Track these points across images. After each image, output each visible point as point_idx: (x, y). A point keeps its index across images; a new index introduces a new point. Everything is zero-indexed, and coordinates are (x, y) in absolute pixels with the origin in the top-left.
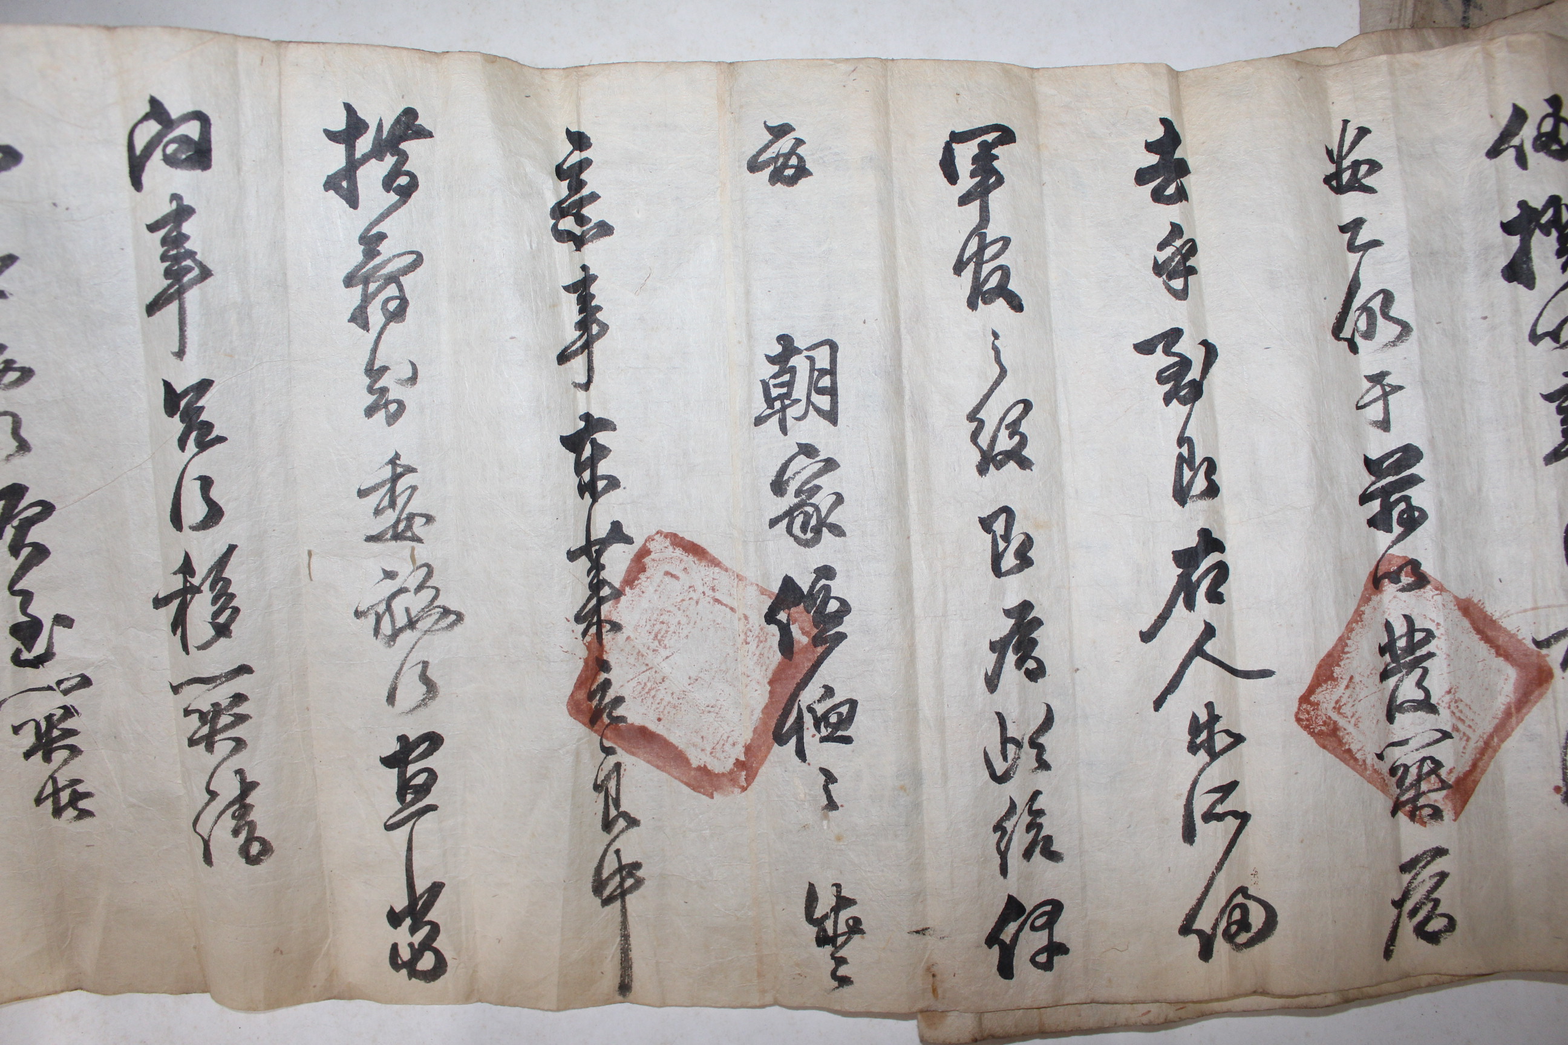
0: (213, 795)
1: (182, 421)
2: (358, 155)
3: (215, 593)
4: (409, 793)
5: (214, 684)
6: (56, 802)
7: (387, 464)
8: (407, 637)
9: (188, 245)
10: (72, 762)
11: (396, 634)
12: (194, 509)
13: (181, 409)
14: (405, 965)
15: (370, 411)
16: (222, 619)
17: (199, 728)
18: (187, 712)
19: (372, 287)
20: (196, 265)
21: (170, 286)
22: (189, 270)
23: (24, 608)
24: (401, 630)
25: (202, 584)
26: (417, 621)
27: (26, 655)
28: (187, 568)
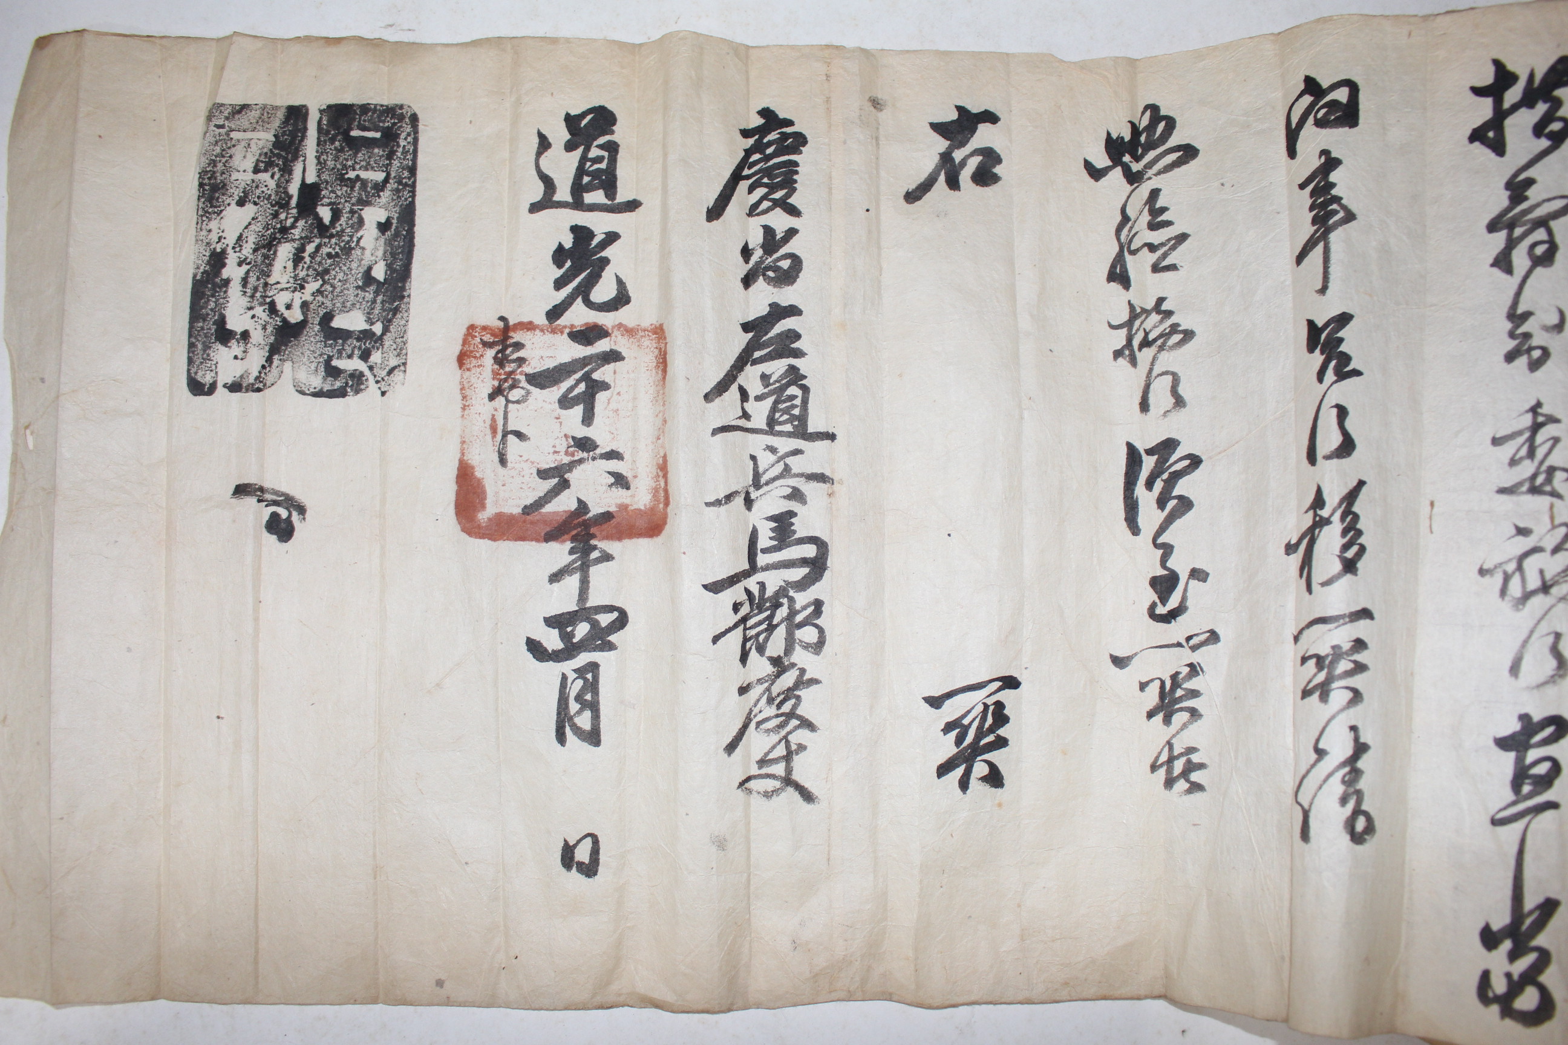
0: (1320, 753)
1: (1322, 353)
2: (1506, 105)
3: (1345, 525)
4: (1528, 784)
5: (1336, 624)
6: (1169, 771)
7: (1527, 412)
8: (1538, 602)
9: (1334, 192)
10: (1190, 727)
11: (1527, 596)
12: (1329, 439)
13: (1322, 341)
14: (1497, 999)
15: (1510, 357)
16: (1350, 554)
17: (1315, 675)
18: (1304, 660)
19: (1518, 232)
20: (1342, 209)
21: (1316, 231)
22: (1336, 212)
23: (1163, 563)
24: (1533, 593)
25: (1332, 514)
26: (1551, 586)
27: (1161, 610)
28: (1319, 502)
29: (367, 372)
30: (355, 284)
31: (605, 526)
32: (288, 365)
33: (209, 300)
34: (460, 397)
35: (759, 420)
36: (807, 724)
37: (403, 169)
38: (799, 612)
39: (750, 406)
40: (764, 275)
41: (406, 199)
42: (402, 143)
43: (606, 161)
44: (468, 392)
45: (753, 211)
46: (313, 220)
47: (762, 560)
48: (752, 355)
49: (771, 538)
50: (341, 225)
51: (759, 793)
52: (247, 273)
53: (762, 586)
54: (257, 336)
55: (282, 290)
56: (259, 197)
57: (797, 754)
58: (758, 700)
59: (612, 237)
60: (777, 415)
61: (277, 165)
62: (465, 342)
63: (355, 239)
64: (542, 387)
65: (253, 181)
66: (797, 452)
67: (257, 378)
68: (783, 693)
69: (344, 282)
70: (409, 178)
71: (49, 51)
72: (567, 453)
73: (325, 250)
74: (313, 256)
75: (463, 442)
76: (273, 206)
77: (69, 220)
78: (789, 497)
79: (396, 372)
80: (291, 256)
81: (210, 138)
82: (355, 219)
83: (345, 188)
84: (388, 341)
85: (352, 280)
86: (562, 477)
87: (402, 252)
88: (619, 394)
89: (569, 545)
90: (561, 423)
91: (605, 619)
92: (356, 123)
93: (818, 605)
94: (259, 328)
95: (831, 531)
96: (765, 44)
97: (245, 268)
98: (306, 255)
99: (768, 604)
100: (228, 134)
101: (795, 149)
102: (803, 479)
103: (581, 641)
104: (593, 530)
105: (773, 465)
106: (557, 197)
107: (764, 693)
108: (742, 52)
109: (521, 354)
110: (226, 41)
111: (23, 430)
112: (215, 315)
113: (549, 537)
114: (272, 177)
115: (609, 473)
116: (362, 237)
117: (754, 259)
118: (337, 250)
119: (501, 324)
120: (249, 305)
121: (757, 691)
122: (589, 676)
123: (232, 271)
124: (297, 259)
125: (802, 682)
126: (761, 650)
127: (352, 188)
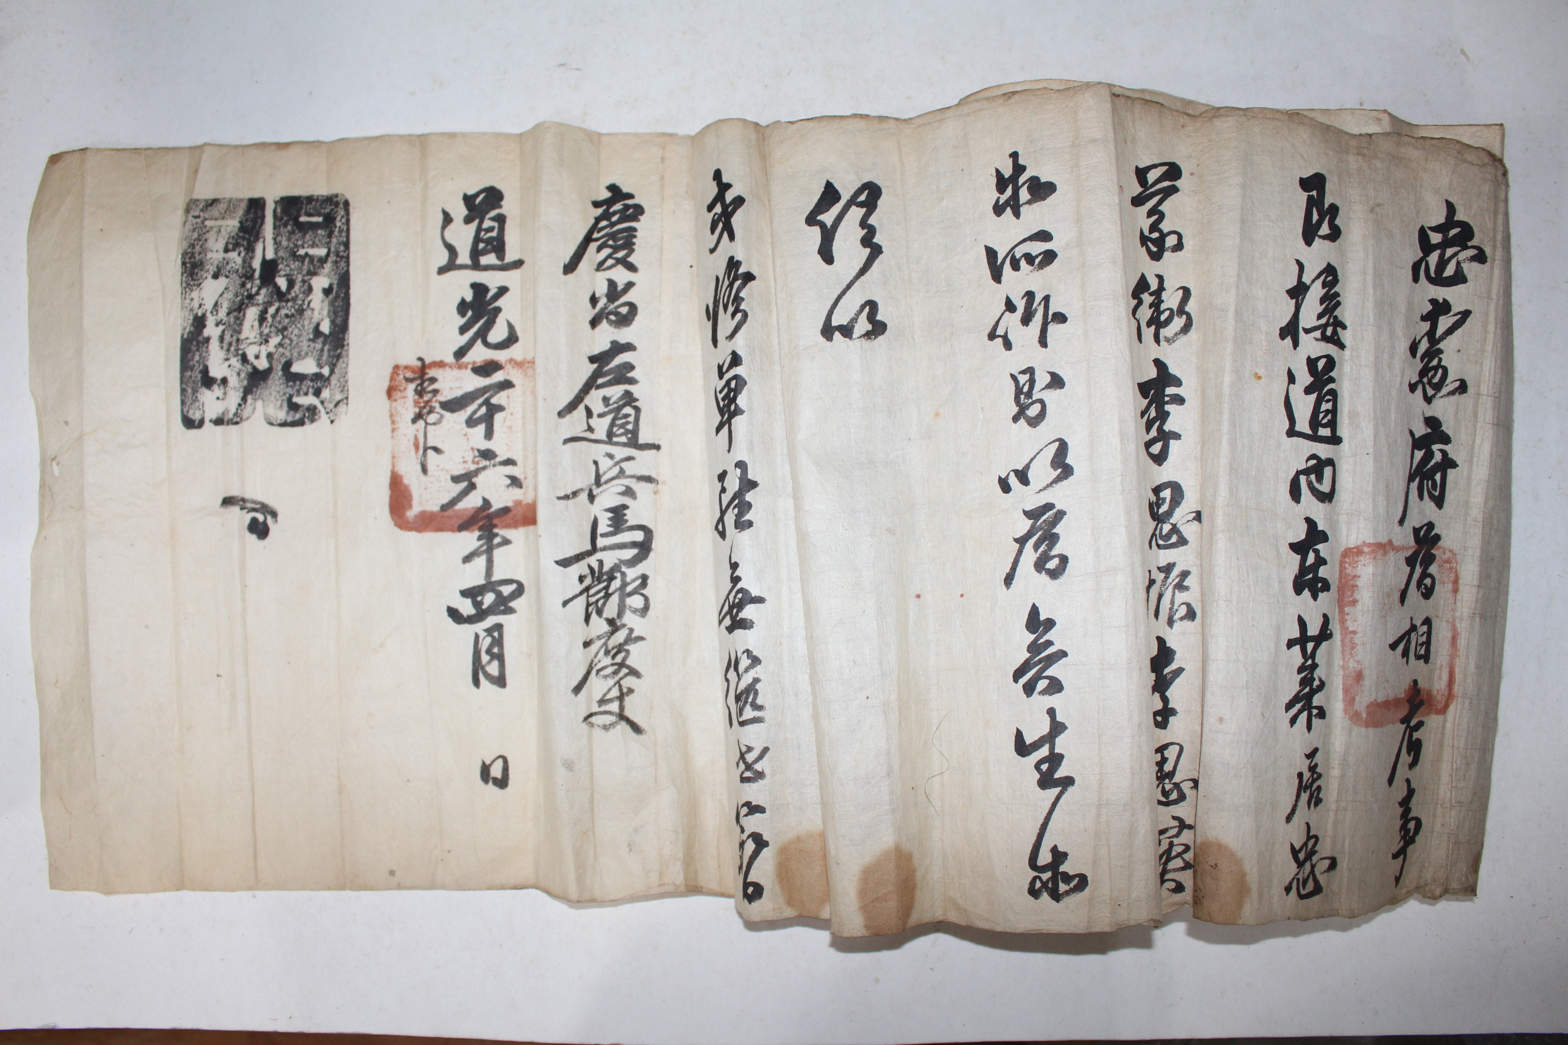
29: (319, 406)
30: (307, 337)
31: (504, 518)
32: (259, 404)
33: (194, 355)
34: (389, 422)
35: (601, 433)
36: (634, 673)
37: (340, 244)
38: (629, 584)
39: (593, 422)
40: (607, 318)
41: (343, 269)
42: (338, 224)
43: (496, 230)
44: (396, 418)
45: (600, 267)
46: (273, 287)
47: (601, 542)
48: (596, 381)
49: (608, 526)
50: (295, 292)
51: (599, 726)
52: (223, 331)
53: (601, 562)
54: (233, 381)
55: (251, 344)
56: (229, 272)
57: (627, 695)
58: (598, 653)
59: (503, 291)
60: (615, 429)
61: (243, 245)
62: (392, 379)
63: (306, 303)
64: (453, 411)
65: (224, 259)
66: (629, 459)
67: (236, 414)
68: (616, 647)
69: (299, 336)
70: (345, 252)
71: (60, 165)
72: (473, 462)
73: (283, 312)
74: (274, 316)
75: (393, 457)
76: (241, 277)
77: (81, 298)
78: (623, 494)
79: (341, 404)
80: (257, 317)
81: (189, 226)
82: (306, 287)
83: (297, 263)
84: (334, 381)
85: (305, 334)
86: (470, 481)
87: (342, 311)
88: (512, 414)
89: (477, 533)
90: (468, 439)
91: (506, 590)
92: (303, 211)
93: (644, 578)
94: (235, 375)
95: (656, 521)
96: (614, 132)
97: (221, 328)
98: (269, 316)
99: (605, 577)
100: (203, 223)
101: (635, 218)
102: (634, 480)
103: (489, 607)
104: (495, 521)
105: (611, 468)
106: (459, 261)
107: (602, 647)
108: (594, 138)
109: (435, 386)
110: (197, 150)
111: (49, 462)
112: (199, 366)
113: (463, 527)
114: (239, 254)
115: (507, 476)
116: (311, 301)
117: (600, 305)
118: (293, 311)
119: (419, 364)
120: (226, 357)
121: (598, 644)
122: (496, 634)
123: (211, 330)
124: (262, 319)
125: (630, 639)
126: (599, 612)
127: (303, 262)
